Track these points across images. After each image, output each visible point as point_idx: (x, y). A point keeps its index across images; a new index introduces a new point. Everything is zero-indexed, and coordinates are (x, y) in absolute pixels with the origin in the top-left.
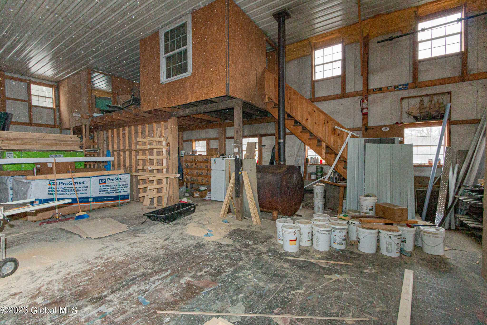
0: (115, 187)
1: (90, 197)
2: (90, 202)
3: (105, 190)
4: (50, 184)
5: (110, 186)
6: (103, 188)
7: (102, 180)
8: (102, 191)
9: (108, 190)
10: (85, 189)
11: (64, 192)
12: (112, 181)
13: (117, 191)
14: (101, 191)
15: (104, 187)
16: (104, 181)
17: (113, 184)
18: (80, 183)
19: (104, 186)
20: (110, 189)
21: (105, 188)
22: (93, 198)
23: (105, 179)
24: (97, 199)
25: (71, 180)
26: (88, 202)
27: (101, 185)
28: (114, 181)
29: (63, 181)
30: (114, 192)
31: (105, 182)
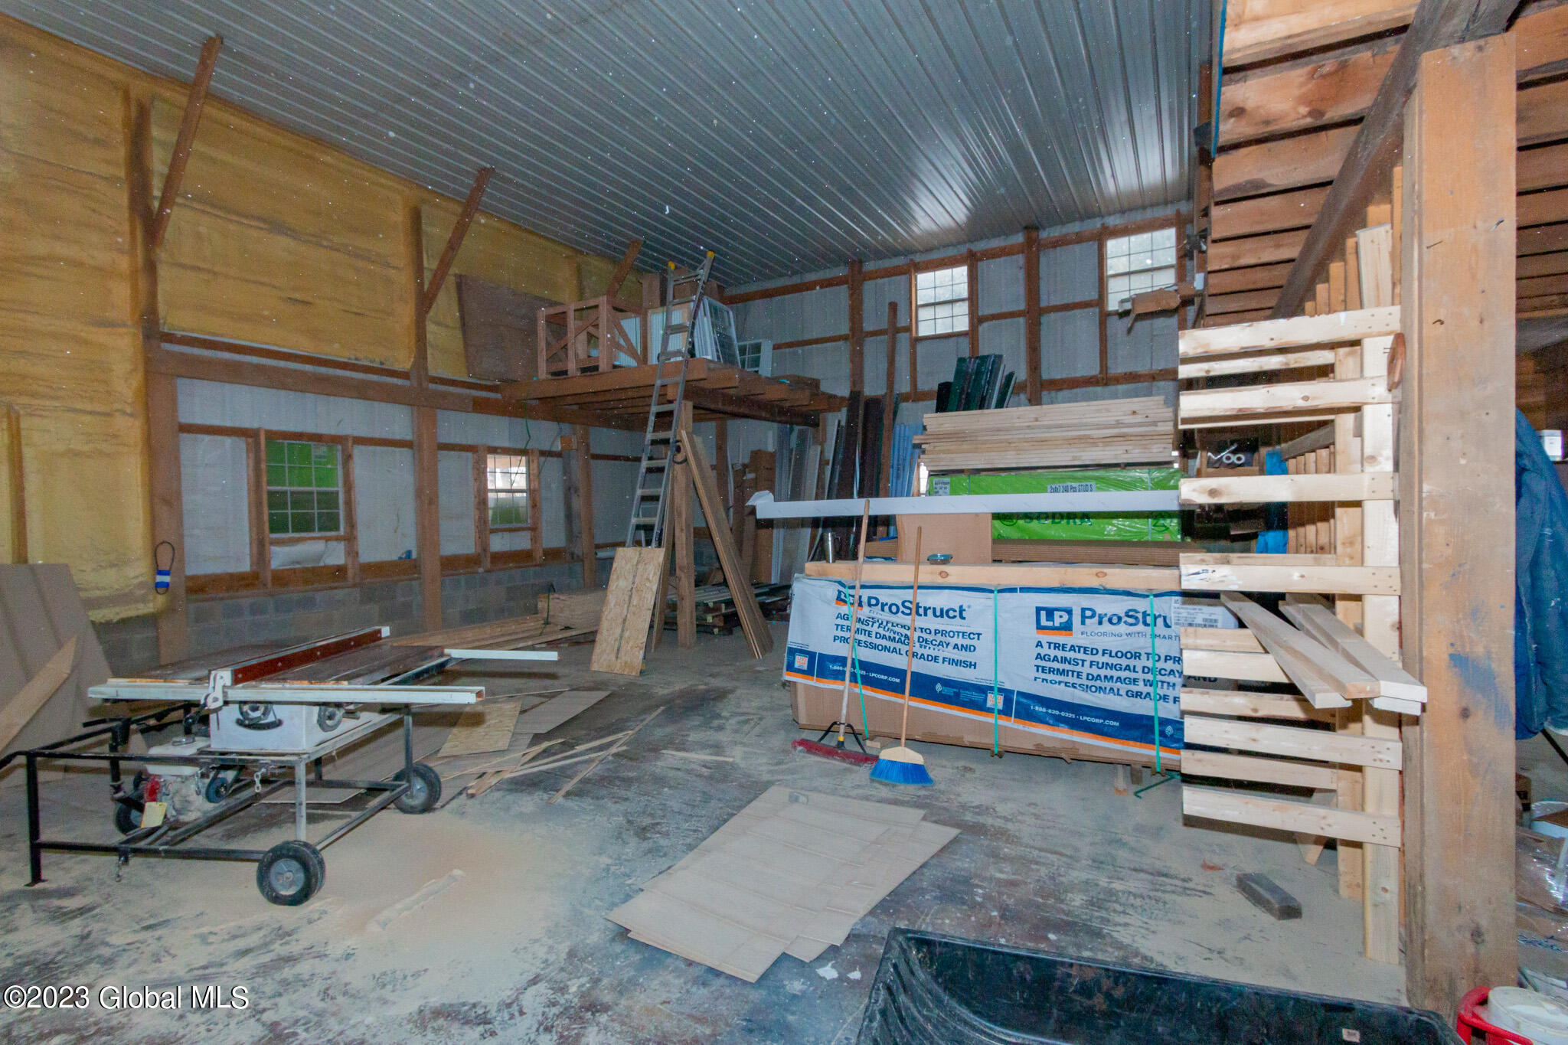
0: (1124, 662)
1: (991, 689)
2: (990, 711)
3: (1067, 667)
4: (840, 600)
5: (1094, 651)
6: (1053, 653)
7: (1050, 613)
8: (1051, 671)
9: (1086, 670)
10: (967, 642)
11: (884, 642)
12: (1106, 627)
13: (1140, 687)
14: (1045, 665)
15: (1060, 654)
16: (1059, 619)
17: (1113, 644)
18: (943, 613)
19: (1057, 646)
20: (1095, 671)
21: (1064, 660)
22: (1007, 694)
23: (1069, 612)
24: (1021, 706)
25: (908, 595)
26: (981, 707)
27: (1045, 638)
28: (1122, 628)
29: (884, 596)
30: (1123, 688)
31: (1067, 627)
